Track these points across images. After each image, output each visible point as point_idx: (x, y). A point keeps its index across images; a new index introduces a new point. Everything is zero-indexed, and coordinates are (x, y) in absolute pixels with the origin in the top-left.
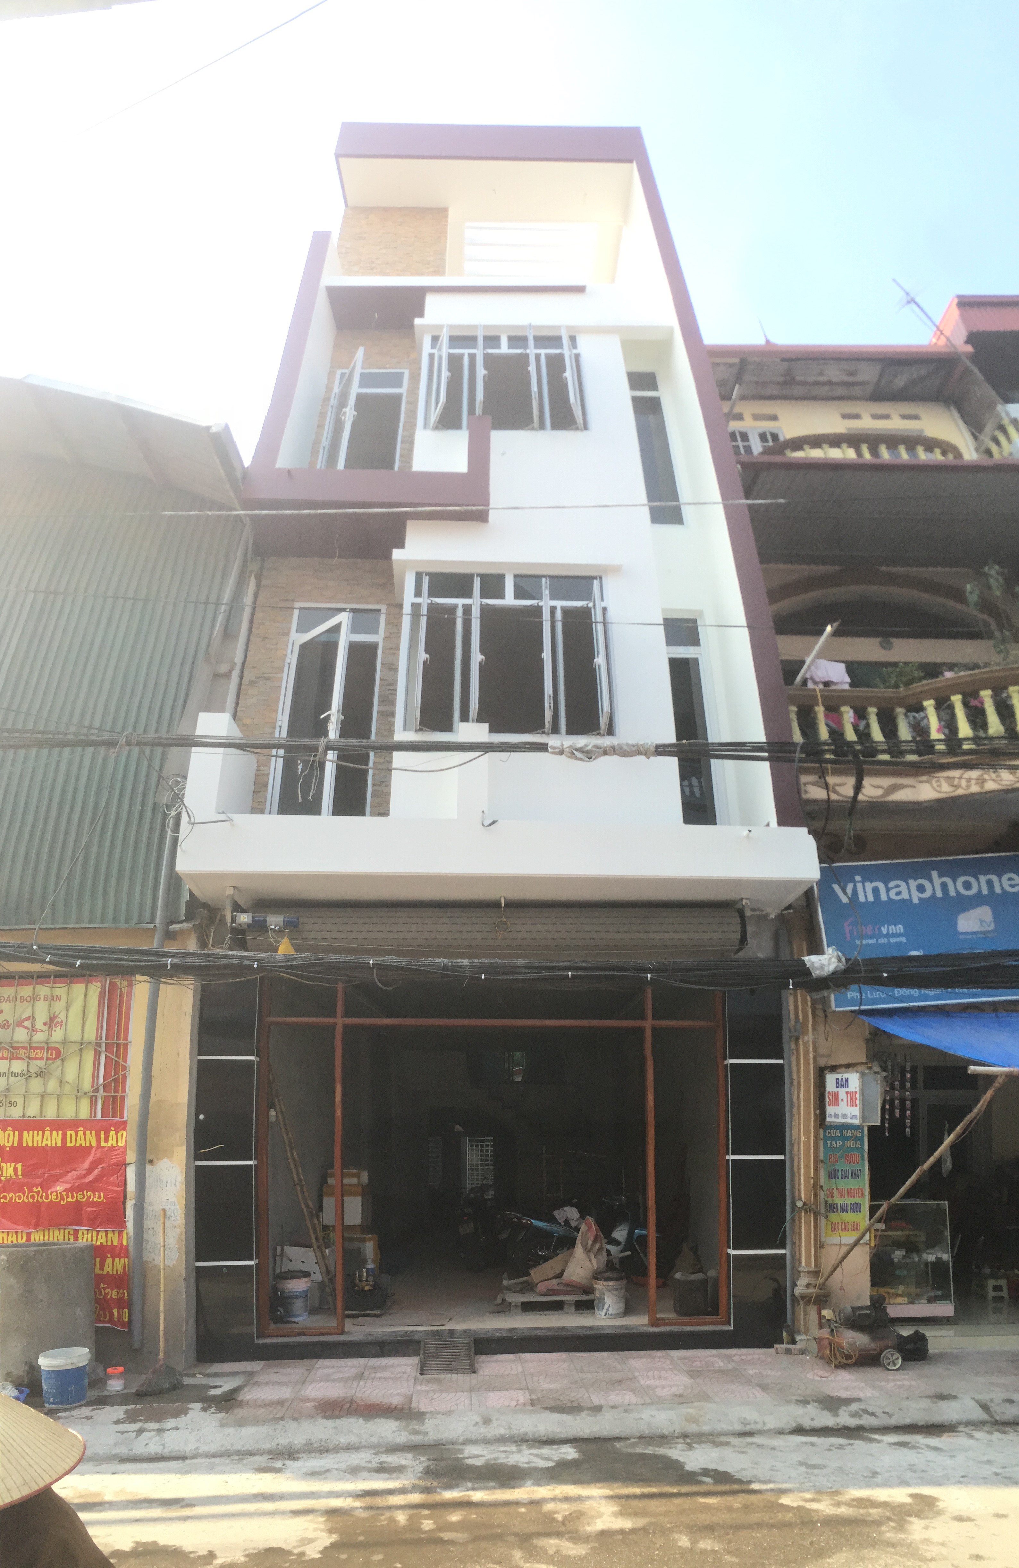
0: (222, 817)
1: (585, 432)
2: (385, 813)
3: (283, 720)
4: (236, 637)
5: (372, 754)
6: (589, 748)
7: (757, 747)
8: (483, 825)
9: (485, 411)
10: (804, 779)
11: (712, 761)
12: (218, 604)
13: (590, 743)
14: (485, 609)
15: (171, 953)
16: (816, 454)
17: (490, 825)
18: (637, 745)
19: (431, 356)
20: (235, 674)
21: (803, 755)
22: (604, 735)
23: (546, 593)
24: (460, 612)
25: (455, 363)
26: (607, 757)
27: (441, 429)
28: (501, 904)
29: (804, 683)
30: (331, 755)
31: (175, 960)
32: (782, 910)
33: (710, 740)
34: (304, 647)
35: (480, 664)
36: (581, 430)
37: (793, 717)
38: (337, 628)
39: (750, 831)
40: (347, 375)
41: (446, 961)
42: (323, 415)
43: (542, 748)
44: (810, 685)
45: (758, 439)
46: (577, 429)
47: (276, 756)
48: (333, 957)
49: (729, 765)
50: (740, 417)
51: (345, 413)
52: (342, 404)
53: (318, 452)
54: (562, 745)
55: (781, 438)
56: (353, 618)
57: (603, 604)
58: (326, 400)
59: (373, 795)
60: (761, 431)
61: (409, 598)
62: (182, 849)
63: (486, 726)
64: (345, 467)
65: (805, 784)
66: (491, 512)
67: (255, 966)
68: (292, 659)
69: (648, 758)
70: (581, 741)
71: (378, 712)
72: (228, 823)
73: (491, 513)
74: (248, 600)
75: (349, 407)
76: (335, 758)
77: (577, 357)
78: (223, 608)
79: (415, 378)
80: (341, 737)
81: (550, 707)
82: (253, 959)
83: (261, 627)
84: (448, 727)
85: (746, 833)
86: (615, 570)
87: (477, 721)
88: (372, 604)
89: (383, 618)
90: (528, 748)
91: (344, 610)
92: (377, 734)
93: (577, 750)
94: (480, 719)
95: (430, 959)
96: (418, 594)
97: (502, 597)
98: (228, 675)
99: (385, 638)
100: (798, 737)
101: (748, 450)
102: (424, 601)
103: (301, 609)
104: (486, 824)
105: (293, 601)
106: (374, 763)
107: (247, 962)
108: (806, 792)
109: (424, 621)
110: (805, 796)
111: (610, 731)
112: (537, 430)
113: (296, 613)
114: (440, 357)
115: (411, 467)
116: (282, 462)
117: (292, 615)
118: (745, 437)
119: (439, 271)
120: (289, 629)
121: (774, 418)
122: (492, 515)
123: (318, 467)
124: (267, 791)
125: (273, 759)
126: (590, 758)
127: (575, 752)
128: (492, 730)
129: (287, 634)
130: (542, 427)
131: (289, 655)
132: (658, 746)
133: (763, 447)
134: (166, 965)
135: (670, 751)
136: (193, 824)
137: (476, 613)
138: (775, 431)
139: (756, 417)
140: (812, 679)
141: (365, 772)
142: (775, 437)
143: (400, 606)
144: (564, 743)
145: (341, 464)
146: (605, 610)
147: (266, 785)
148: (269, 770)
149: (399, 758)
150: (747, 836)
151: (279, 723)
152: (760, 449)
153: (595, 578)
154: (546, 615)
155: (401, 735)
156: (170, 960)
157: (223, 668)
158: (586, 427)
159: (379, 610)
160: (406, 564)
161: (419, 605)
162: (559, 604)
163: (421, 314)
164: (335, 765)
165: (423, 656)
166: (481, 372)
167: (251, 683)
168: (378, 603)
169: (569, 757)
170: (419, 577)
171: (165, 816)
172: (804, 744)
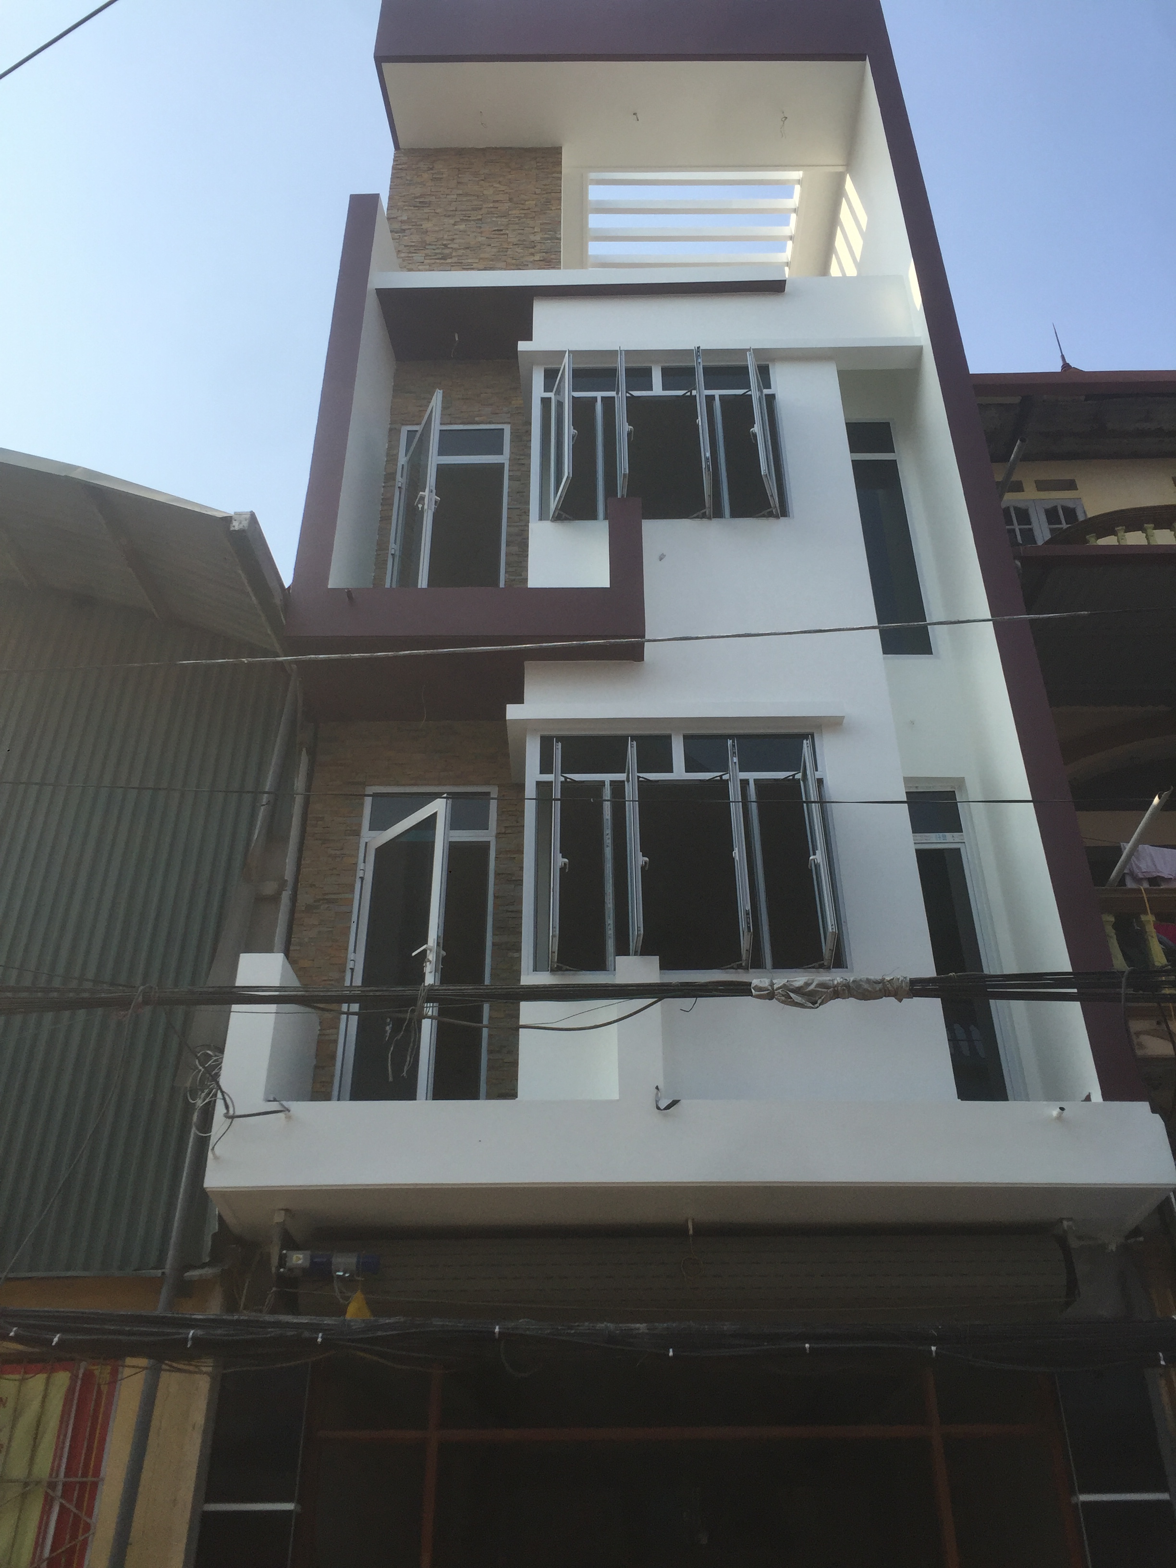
0: (274, 1106)
1: (783, 520)
2: (511, 1094)
3: (356, 959)
4: (286, 839)
5: (486, 1007)
6: (812, 987)
7: (1059, 979)
8: (658, 1108)
9: (632, 490)
10: (1136, 1025)
11: (992, 1002)
12: (257, 792)
13: (813, 980)
14: (645, 787)
15: (196, 1319)
16: (1135, 538)
17: (668, 1107)
18: (882, 981)
19: (546, 402)
20: (286, 896)
21: (1131, 991)
22: (829, 968)
23: (734, 760)
24: (607, 793)
25: (583, 409)
26: (838, 1001)
27: (566, 519)
28: (688, 1230)
29: (1122, 882)
30: (430, 1009)
31: (200, 1332)
32: (1127, 1237)
33: (986, 971)
34: (381, 851)
35: (643, 868)
36: (777, 517)
37: (1110, 931)
38: (430, 822)
39: (1062, 1109)
40: (418, 435)
41: (611, 1326)
42: (387, 502)
43: (742, 989)
44: (1130, 884)
45: (1043, 518)
46: (770, 515)
47: (348, 1013)
48: (437, 1322)
49: (1018, 1006)
50: (1018, 487)
51: (423, 498)
52: (416, 482)
53: (385, 562)
54: (772, 984)
55: (1081, 518)
56: (453, 806)
57: (818, 775)
58: (390, 477)
59: (490, 1068)
60: (1049, 506)
61: (533, 774)
62: (214, 1154)
63: (656, 960)
64: (428, 585)
65: (1138, 1034)
66: (647, 645)
67: (319, 1340)
68: (366, 869)
69: (900, 1001)
70: (799, 978)
71: (494, 944)
72: (281, 1115)
73: (648, 648)
74: (300, 783)
75: (427, 490)
76: (436, 1013)
77: (771, 398)
78: (265, 798)
79: (522, 438)
80: (442, 982)
81: (749, 928)
82: (316, 1328)
83: (320, 823)
84: (600, 964)
85: (1055, 1112)
86: (834, 724)
87: (642, 954)
88: (477, 784)
89: (493, 805)
90: (720, 990)
91: (438, 795)
92: (492, 975)
93: (793, 991)
94: (645, 951)
95: (587, 1324)
96: (546, 767)
97: (670, 770)
98: (275, 899)
99: (498, 835)
100: (1119, 962)
101: (1029, 535)
102: (554, 778)
103: (374, 795)
104: (662, 1106)
105: (364, 784)
106: (490, 1018)
107: (306, 1334)
108: (1141, 1046)
109: (557, 807)
110: (1139, 1053)
111: (839, 961)
112: (710, 518)
113: (368, 801)
114: (560, 405)
115: (526, 580)
116: (336, 579)
117: (362, 804)
118: (1024, 516)
119: (551, 261)
120: (360, 825)
121: (1071, 485)
122: (649, 649)
123: (387, 585)
124: (334, 1065)
125: (344, 1017)
126: (814, 1003)
127: (792, 995)
128: (663, 967)
129: (357, 833)
130: (718, 513)
131: (361, 865)
132: (913, 982)
133: (1052, 531)
134: (186, 1340)
135: (932, 990)
136: (233, 1117)
137: (631, 792)
138: (1071, 505)
139: (1042, 486)
140: (1132, 874)
141: (479, 1031)
142: (1070, 513)
143: (521, 787)
144: (775, 981)
145: (423, 582)
146: (820, 782)
147: (333, 1057)
148: (338, 1034)
149: (529, 1011)
150: (1059, 1118)
151: (350, 965)
152: (1048, 536)
153: (805, 736)
154: (734, 793)
155: (529, 978)
156: (192, 1332)
157: (269, 888)
158: (784, 512)
159: (488, 794)
160: (525, 725)
161: (550, 783)
162: (751, 776)
163: (528, 336)
164: (435, 1022)
165: (559, 861)
166: (624, 427)
167: (309, 909)
168: (487, 783)
169: (783, 1002)
170: (546, 744)
171: (189, 1108)
172: (1131, 973)
